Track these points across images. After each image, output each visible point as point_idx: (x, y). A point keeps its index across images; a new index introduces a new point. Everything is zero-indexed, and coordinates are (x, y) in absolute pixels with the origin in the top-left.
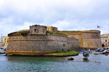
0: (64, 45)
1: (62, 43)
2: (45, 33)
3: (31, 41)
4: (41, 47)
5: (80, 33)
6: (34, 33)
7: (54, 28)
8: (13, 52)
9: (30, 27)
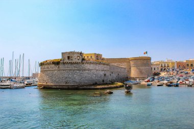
0: (105, 75)
1: (102, 73)
2: (80, 61)
3: (64, 71)
4: (76, 78)
5: (128, 61)
6: (66, 60)
7: (97, 55)
8: (44, 84)
9: (63, 53)
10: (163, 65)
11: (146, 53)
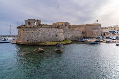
1: (54, 34)
5: (85, 26)
9: (25, 21)
10: (111, 29)
11: (97, 21)
